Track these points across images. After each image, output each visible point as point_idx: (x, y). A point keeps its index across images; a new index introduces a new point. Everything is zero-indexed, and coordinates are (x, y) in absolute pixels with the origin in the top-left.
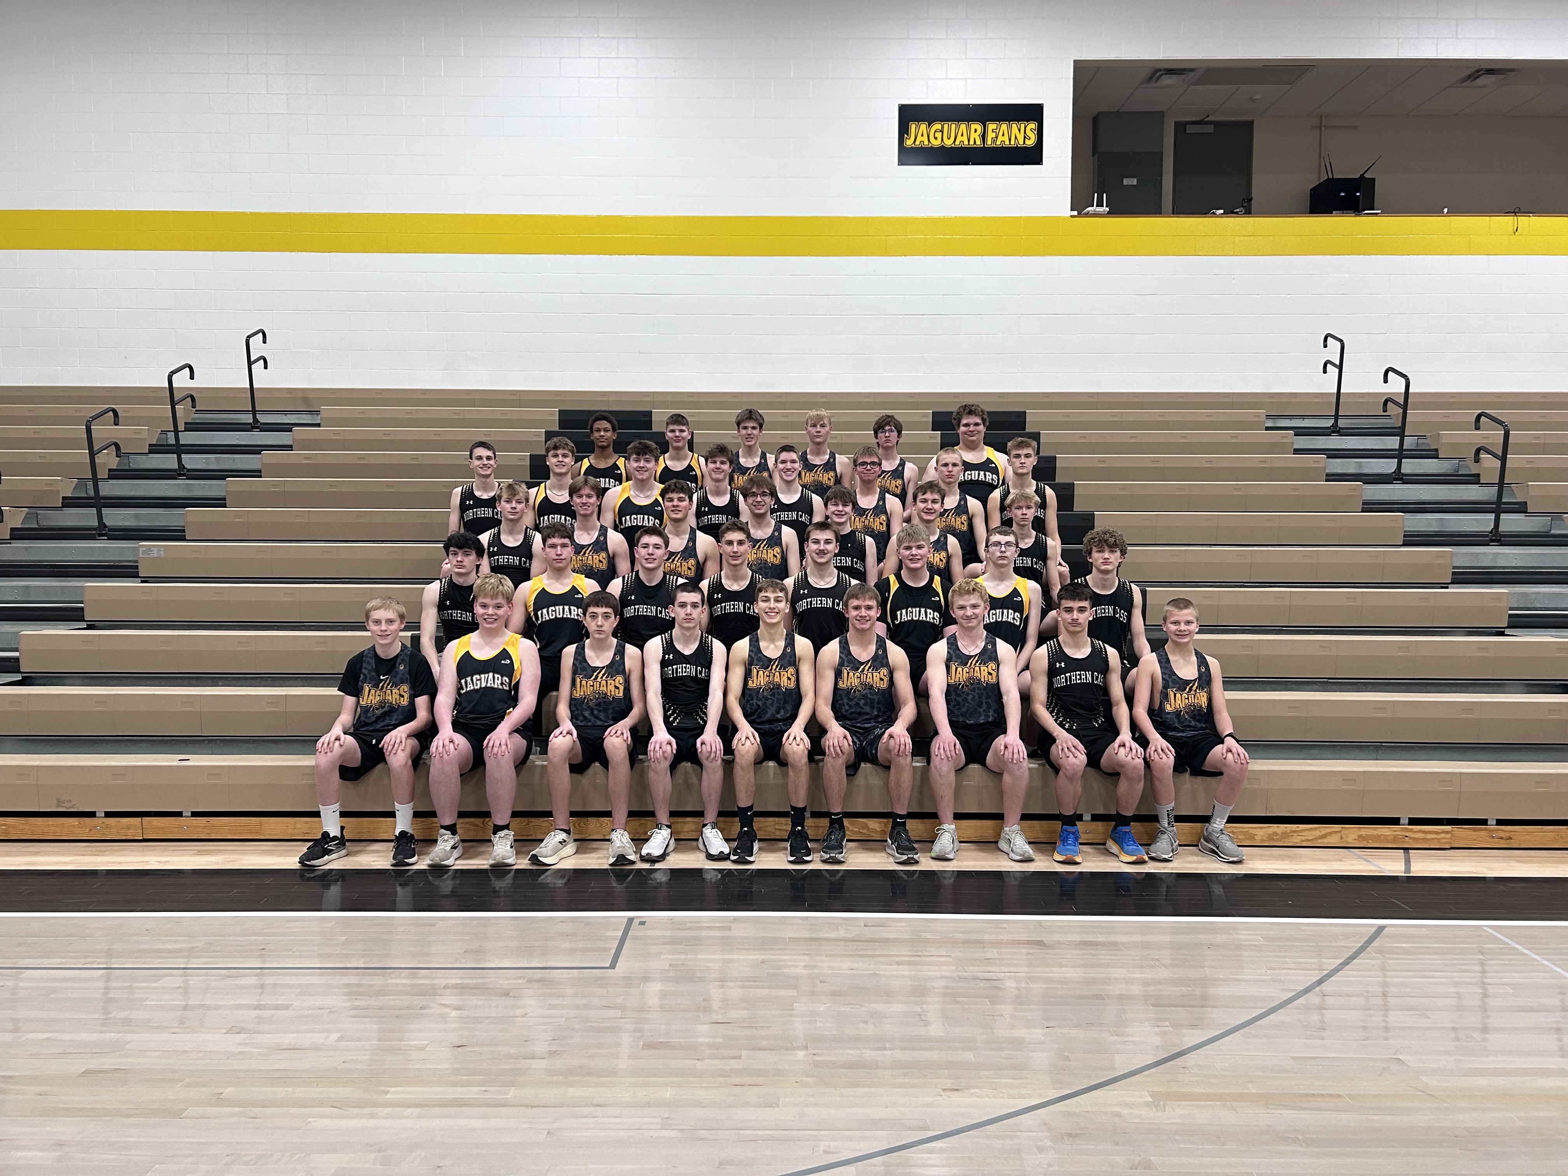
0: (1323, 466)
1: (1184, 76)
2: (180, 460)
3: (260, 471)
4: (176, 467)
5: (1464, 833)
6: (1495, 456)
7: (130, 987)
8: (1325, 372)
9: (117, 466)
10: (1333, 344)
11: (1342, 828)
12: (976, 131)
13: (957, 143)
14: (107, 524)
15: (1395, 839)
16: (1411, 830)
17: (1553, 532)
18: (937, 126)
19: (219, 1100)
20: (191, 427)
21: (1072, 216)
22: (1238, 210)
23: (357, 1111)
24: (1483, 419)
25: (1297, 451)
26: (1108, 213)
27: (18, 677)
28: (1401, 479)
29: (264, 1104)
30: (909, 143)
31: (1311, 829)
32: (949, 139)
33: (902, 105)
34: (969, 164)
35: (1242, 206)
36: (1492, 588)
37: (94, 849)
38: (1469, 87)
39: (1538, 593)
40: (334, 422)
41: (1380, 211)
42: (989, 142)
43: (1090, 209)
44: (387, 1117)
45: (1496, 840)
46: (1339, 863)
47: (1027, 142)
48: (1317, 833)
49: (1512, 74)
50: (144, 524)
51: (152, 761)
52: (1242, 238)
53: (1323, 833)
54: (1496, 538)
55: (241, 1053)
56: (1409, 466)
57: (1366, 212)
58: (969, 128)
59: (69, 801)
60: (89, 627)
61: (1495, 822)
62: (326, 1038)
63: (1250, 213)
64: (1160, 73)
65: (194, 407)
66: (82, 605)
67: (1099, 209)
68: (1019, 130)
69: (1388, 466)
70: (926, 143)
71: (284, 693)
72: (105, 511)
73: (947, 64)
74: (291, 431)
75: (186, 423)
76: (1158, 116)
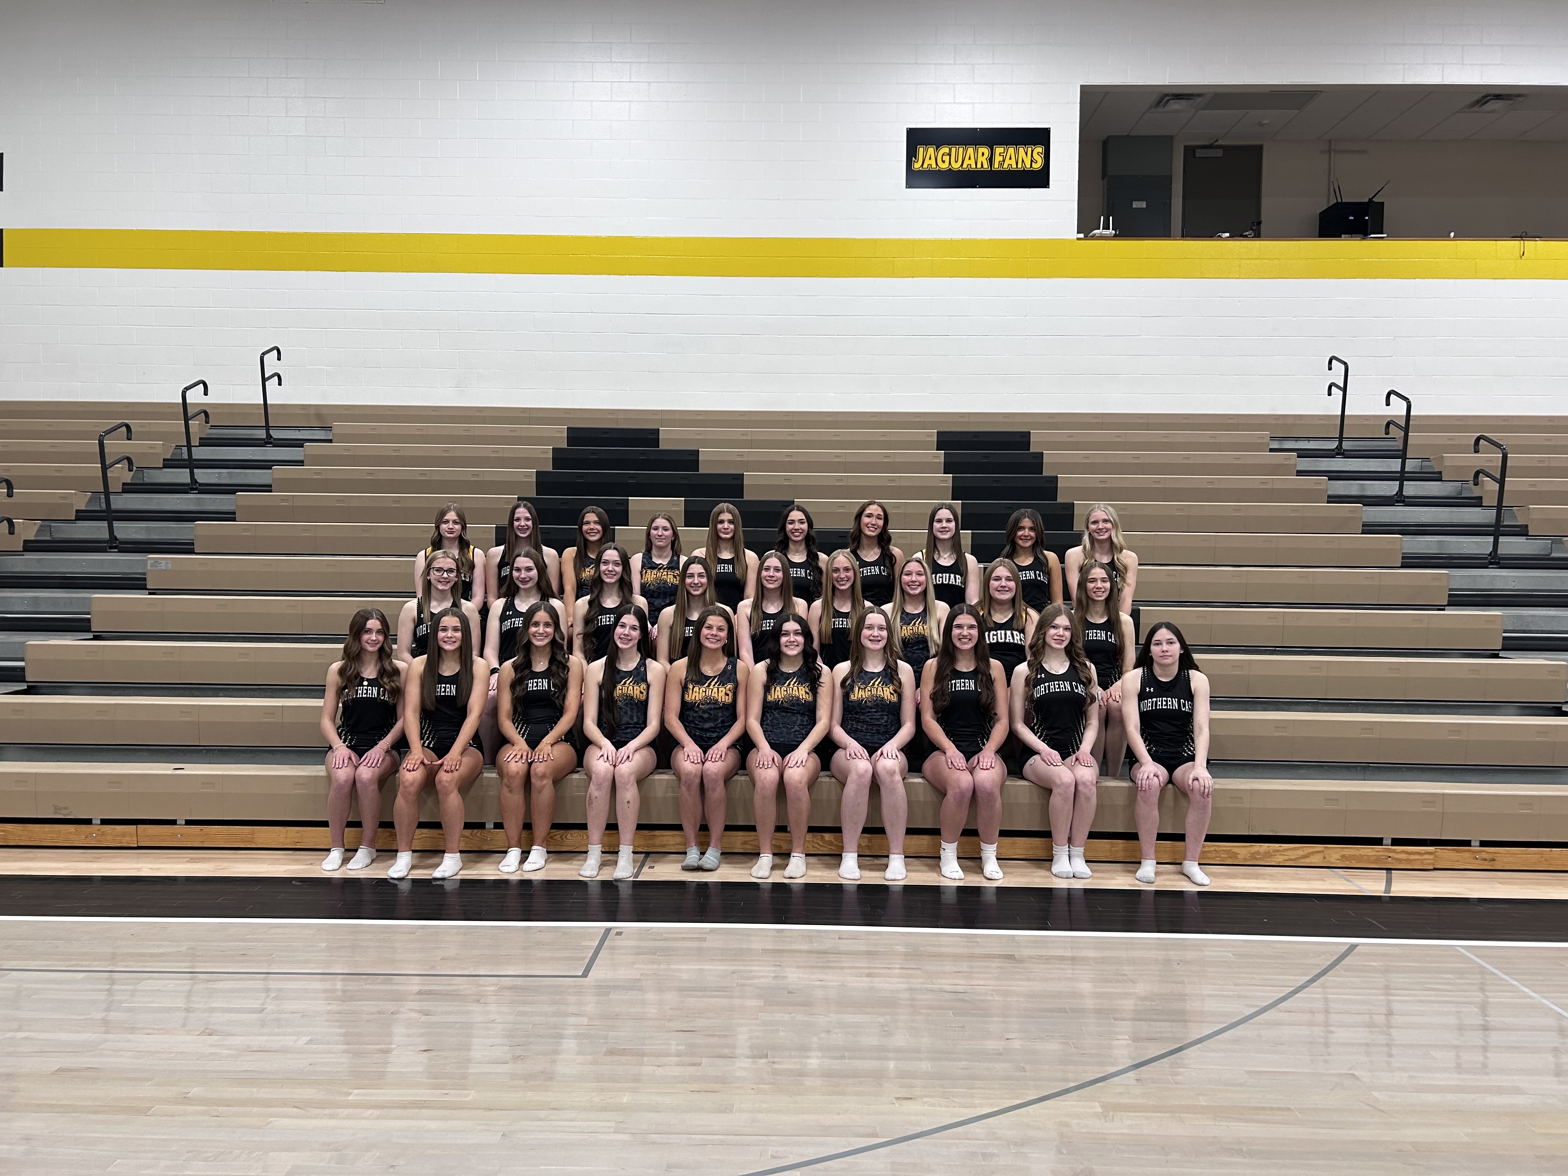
0: (1325, 488)
1: (1192, 101)
2: (192, 474)
3: (271, 486)
4: (189, 481)
5: (1447, 854)
6: (1493, 478)
7: (108, 990)
8: (1330, 394)
9: (131, 480)
10: (1338, 367)
11: (1325, 847)
12: (983, 154)
13: (965, 166)
14: (118, 537)
15: (1378, 859)
16: (1394, 851)
17: (1554, 555)
18: (945, 150)
19: (186, 1100)
20: (205, 442)
21: (1078, 239)
22: (1247, 233)
23: (318, 1111)
24: (1482, 442)
25: (1300, 473)
26: (1115, 235)
27: (24, 686)
28: (1403, 501)
29: (228, 1103)
30: (917, 166)
31: (1294, 849)
32: (956, 162)
33: (910, 129)
34: (976, 187)
35: (1252, 230)
36: (1488, 610)
37: (89, 856)
38: (1476, 112)
39: (1533, 616)
40: (345, 438)
41: (1385, 235)
42: (996, 166)
43: (1096, 231)
44: (348, 1117)
45: (1479, 862)
46: (1321, 882)
47: (1034, 165)
48: (1300, 853)
49: (1521, 99)
50: (155, 537)
51: (147, 770)
52: (1248, 262)
53: (1306, 852)
54: (1495, 560)
55: (211, 1054)
56: (1411, 489)
57: (1372, 236)
58: (976, 151)
59: (66, 808)
60: (96, 638)
61: (1478, 844)
62: (296, 1041)
63: (1259, 236)
64: (1167, 98)
65: (207, 422)
66: (89, 616)
67: (1106, 232)
68: (1026, 154)
69: (1390, 488)
70: (934, 166)
71: (280, 704)
72: (116, 524)
73: (954, 88)
74: (303, 447)
75: (200, 439)
76: (1168, 140)
